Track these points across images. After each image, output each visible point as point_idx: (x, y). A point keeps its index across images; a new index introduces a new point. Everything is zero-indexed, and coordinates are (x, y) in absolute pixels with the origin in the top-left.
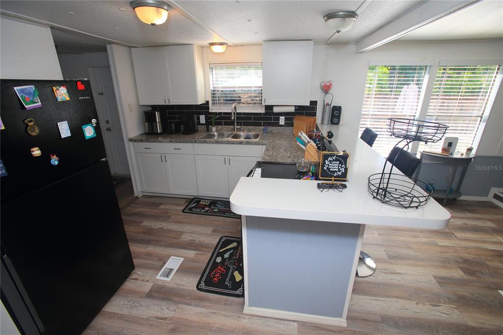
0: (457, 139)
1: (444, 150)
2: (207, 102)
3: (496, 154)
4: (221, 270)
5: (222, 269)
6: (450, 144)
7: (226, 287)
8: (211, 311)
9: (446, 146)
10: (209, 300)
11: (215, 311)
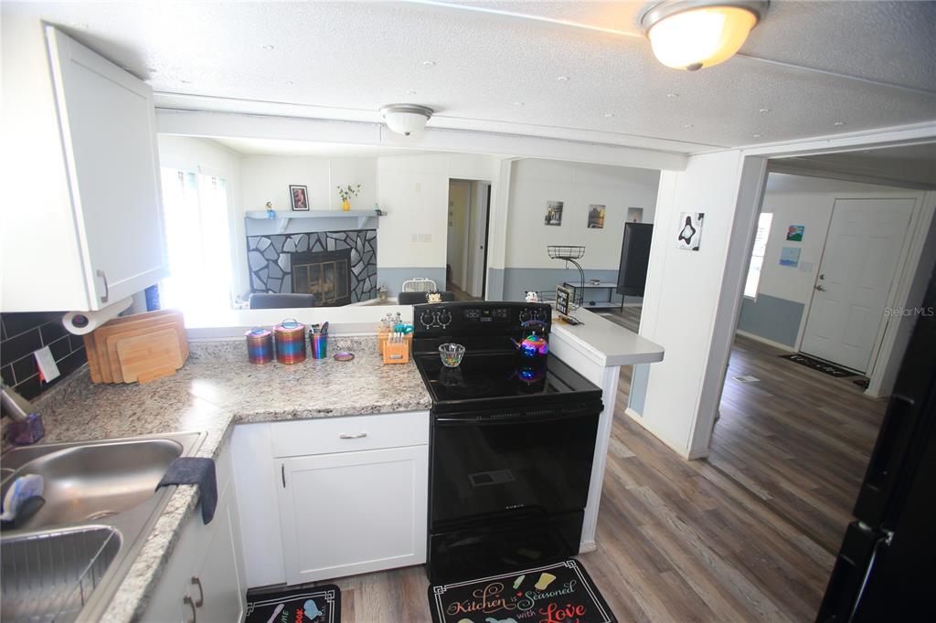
4: (553, 615)
5: (549, 612)
7: (579, 586)
8: (628, 587)
10: (618, 598)
11: (624, 582)
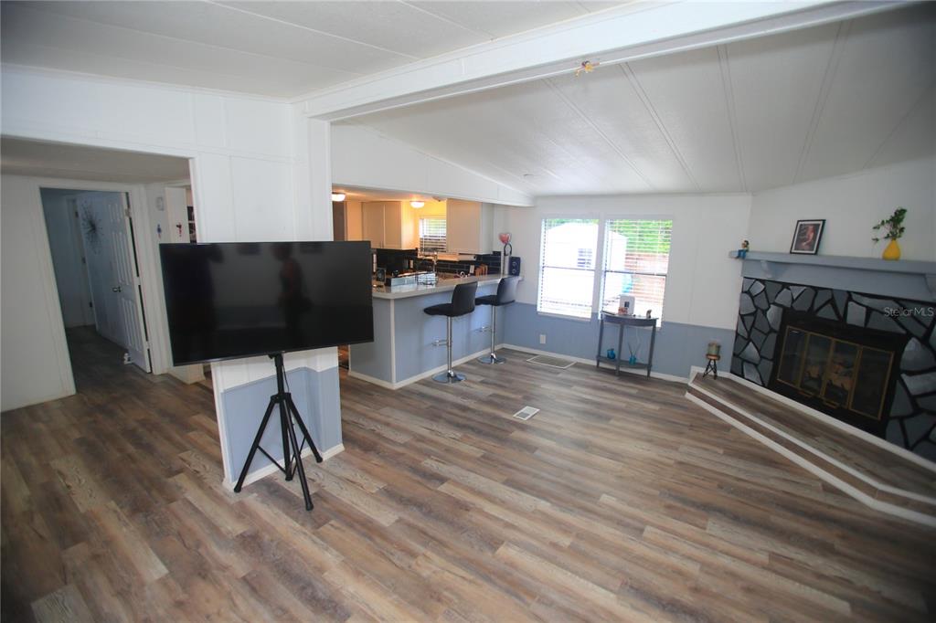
0: (633, 298)
1: (620, 310)
2: (417, 249)
6: (627, 305)
9: (623, 306)
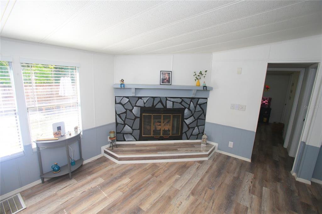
0: (63, 123)
1: (56, 134)
3: (95, 126)
6: (59, 128)
9: (56, 130)
